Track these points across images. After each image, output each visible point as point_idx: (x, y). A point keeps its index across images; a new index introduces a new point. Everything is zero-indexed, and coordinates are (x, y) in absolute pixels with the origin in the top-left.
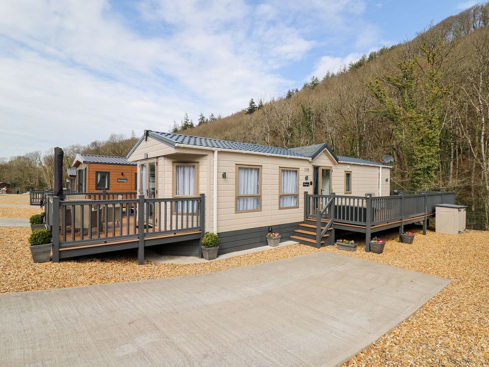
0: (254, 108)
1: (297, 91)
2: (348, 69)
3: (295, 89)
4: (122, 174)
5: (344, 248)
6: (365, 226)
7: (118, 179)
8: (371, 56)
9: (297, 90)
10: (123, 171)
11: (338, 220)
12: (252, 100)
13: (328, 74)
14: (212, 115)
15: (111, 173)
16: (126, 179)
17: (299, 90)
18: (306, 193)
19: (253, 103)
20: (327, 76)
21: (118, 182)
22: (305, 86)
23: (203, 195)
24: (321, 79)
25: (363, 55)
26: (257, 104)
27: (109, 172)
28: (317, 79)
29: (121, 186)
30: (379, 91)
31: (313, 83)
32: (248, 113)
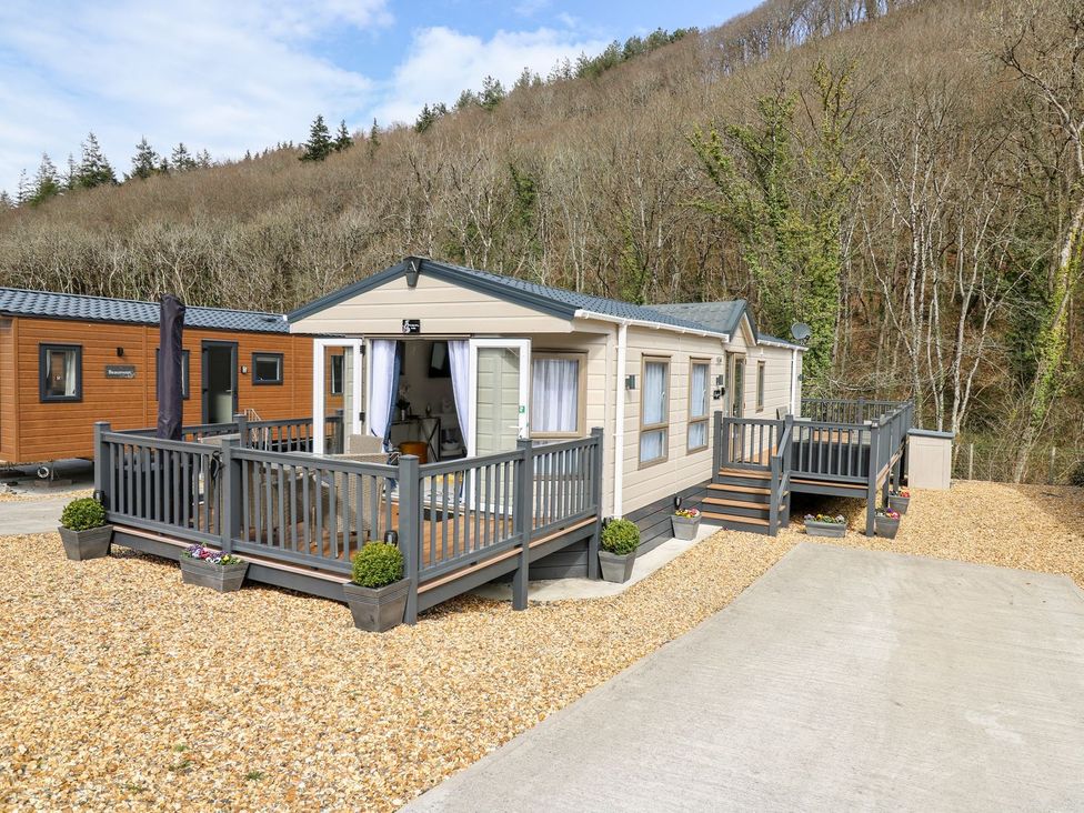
0: (326, 146)
1: (443, 109)
2: (574, 71)
3: (438, 103)
4: (120, 353)
5: (822, 531)
6: (867, 485)
7: (108, 368)
8: (628, 46)
9: (443, 107)
10: (120, 344)
11: (801, 473)
12: (320, 119)
13: (526, 75)
14: (182, 151)
15: (87, 349)
16: (132, 369)
17: (448, 108)
18: (718, 414)
19: (324, 129)
20: (524, 82)
21: (108, 376)
22: (465, 101)
23: (598, 432)
24: (508, 87)
25: (611, 42)
26: (333, 135)
27: (81, 346)
28: (498, 84)
29: (116, 390)
30: (717, 158)
31: (488, 95)
32: (305, 158)
